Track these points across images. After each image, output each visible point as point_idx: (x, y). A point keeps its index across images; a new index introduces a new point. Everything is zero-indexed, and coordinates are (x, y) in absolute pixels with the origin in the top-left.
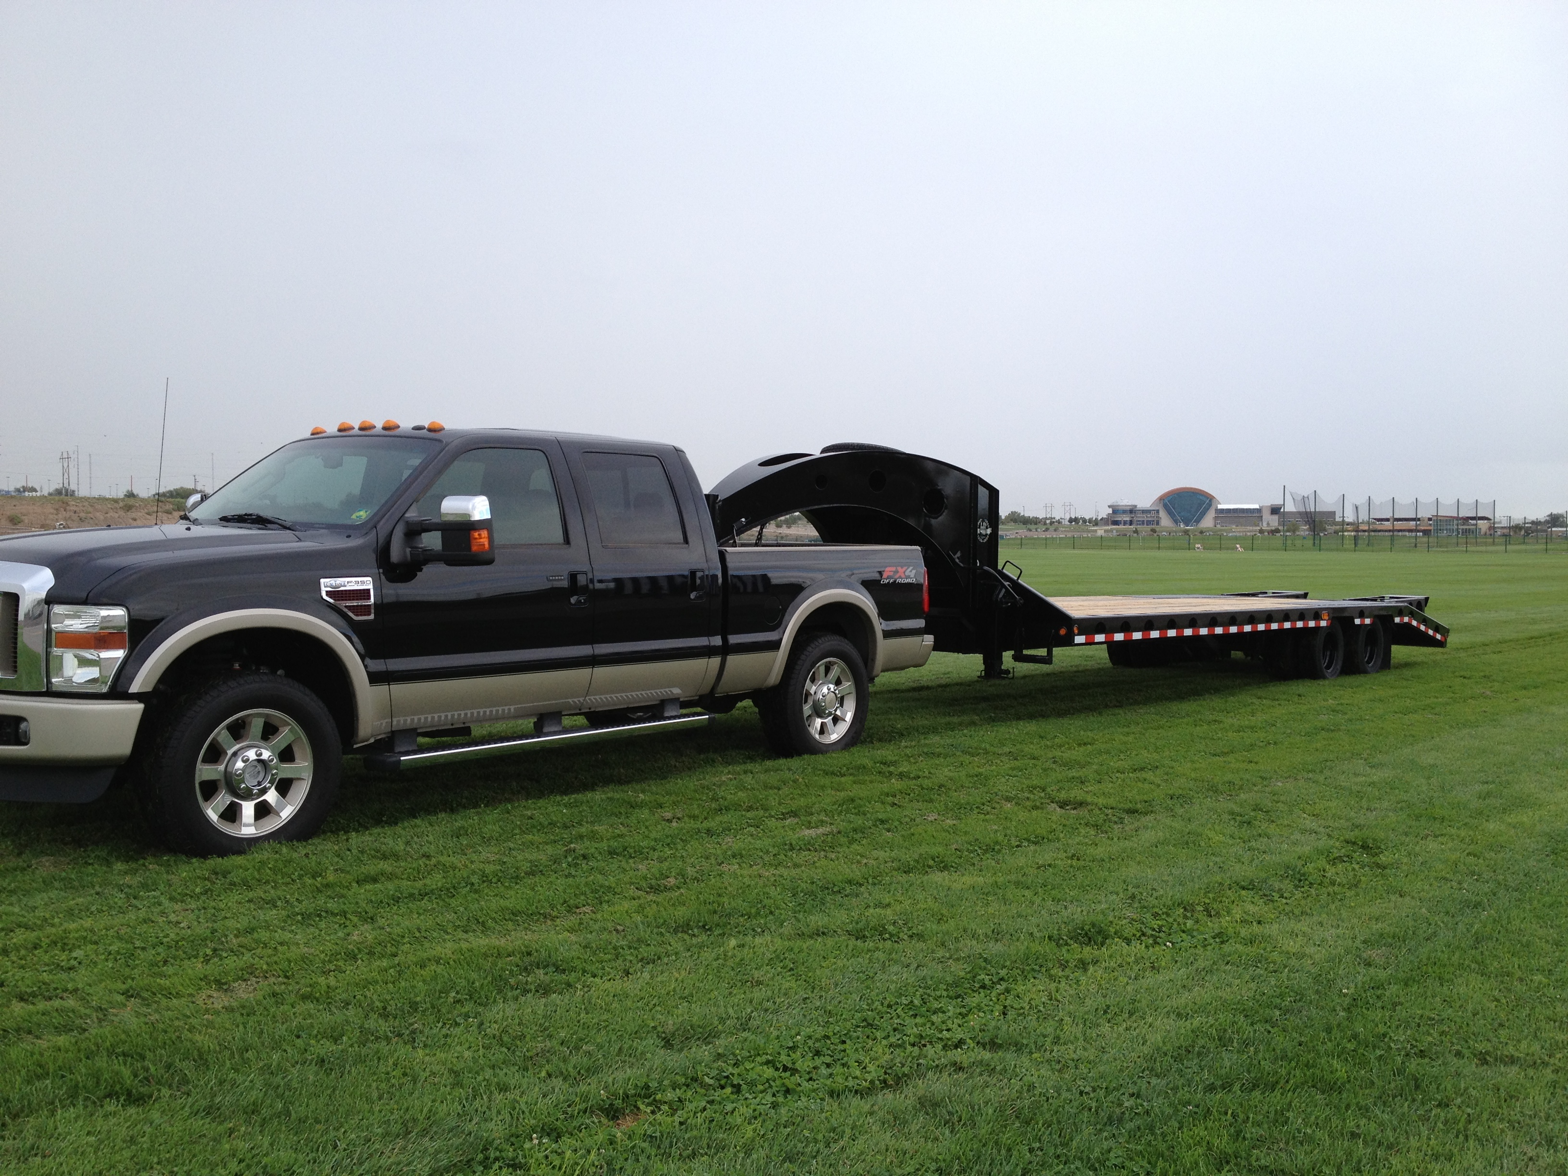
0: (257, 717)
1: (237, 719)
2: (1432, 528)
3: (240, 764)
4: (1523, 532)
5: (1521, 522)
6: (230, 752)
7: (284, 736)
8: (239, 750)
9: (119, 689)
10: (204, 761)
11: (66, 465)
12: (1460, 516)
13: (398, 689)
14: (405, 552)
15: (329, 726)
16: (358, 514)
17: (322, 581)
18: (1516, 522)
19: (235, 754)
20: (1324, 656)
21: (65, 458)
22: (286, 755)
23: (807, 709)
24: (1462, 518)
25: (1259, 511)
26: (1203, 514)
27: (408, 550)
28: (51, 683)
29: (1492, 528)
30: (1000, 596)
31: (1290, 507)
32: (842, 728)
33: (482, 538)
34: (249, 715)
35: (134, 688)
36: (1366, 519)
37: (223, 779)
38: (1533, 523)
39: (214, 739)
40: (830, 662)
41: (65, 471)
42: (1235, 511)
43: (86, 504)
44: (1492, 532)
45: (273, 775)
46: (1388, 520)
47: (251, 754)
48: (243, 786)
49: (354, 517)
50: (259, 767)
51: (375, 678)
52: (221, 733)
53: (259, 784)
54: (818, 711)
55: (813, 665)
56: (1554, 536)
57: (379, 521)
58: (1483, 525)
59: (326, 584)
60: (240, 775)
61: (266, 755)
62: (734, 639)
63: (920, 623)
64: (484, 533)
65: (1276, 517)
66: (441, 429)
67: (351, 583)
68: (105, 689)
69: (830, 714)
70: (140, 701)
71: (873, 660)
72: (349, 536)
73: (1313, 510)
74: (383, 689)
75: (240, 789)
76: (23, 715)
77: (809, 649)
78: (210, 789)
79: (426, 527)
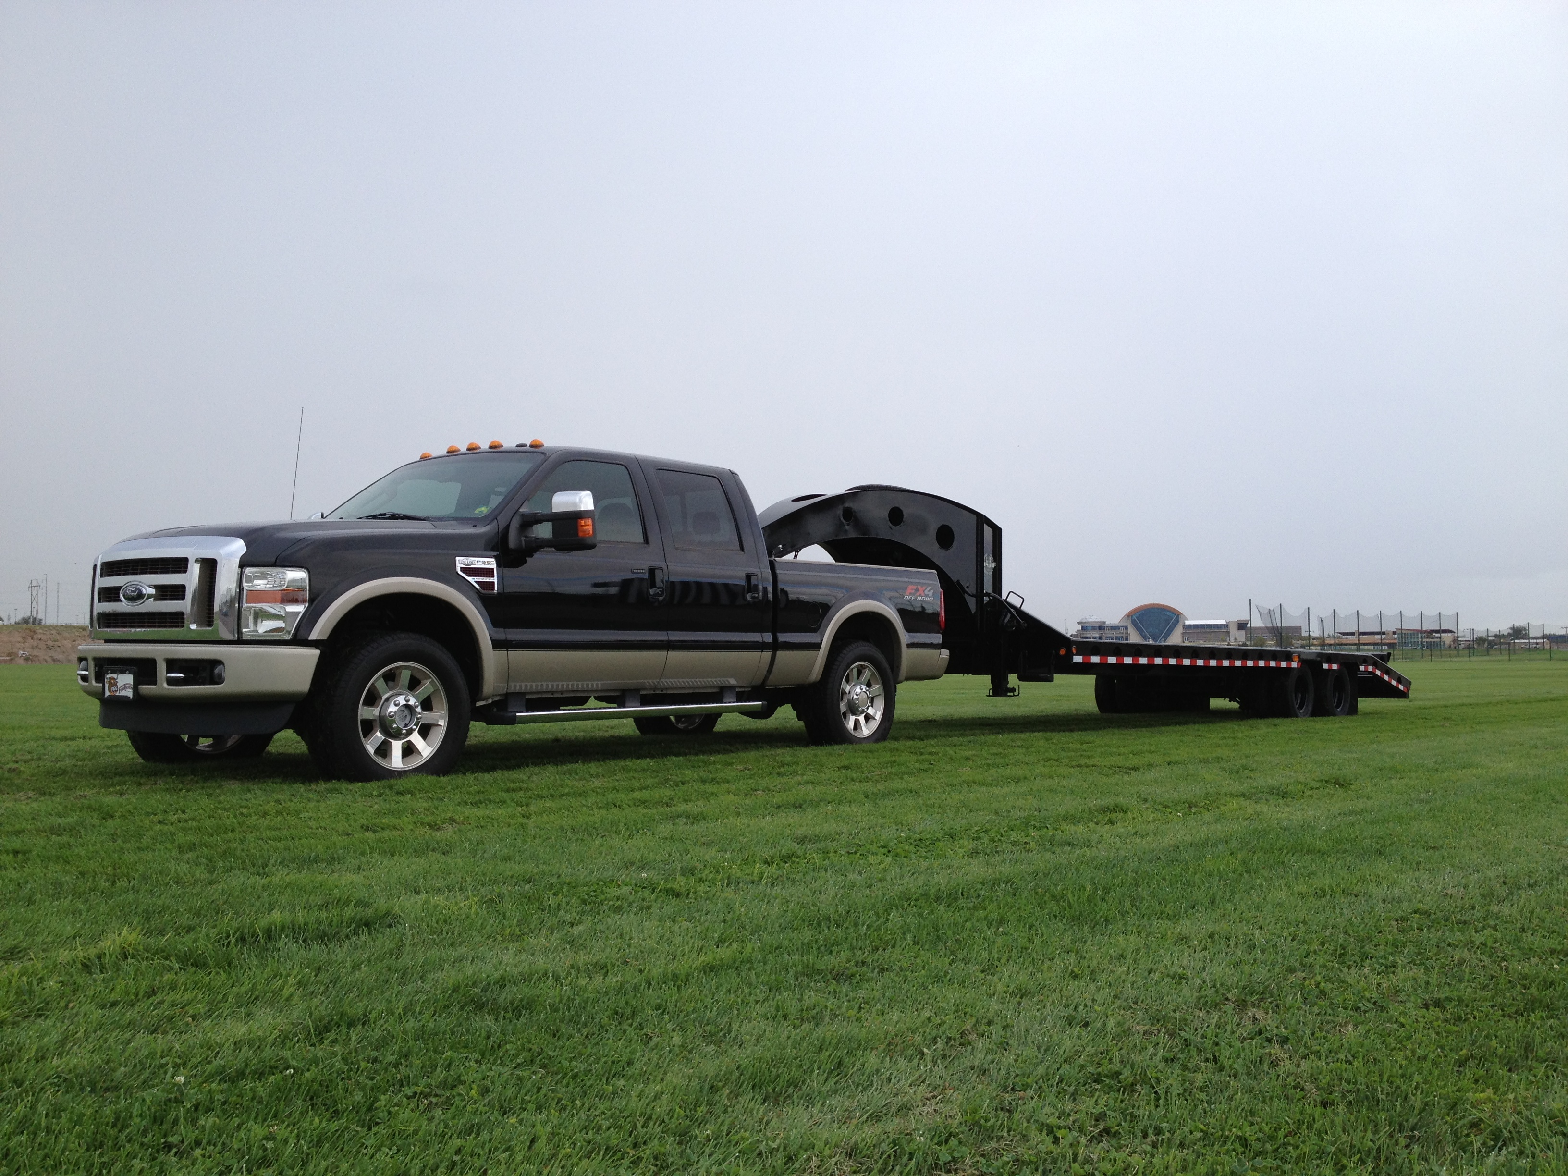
0: (406, 668)
1: (390, 670)
2: (1397, 641)
3: (392, 709)
4: (1486, 645)
5: (1484, 635)
6: (384, 697)
7: (427, 687)
8: (390, 697)
9: (299, 637)
10: (365, 704)
11: (34, 593)
12: (1424, 629)
13: (516, 655)
14: (521, 541)
15: (461, 681)
16: (480, 509)
17: (457, 558)
18: (1480, 635)
19: (387, 700)
20: (1296, 698)
21: (34, 586)
22: (427, 705)
23: (843, 708)
24: (1426, 631)
25: (1226, 626)
26: (1170, 631)
27: (523, 539)
28: (242, 633)
29: (1456, 640)
30: (1006, 620)
31: (1257, 622)
32: (874, 725)
33: (587, 526)
34: (398, 668)
35: (314, 636)
36: (1332, 633)
37: (378, 719)
38: (1496, 636)
39: (373, 684)
40: (861, 666)
41: (34, 599)
42: (1202, 626)
43: (54, 632)
44: (1456, 645)
45: (418, 719)
46: (1353, 634)
47: (401, 700)
48: (395, 726)
49: (477, 511)
50: (407, 712)
51: (497, 644)
52: (377, 680)
53: (406, 725)
54: (854, 709)
55: (848, 667)
56: (1517, 647)
57: (498, 514)
58: (1447, 638)
59: (461, 562)
60: (392, 716)
61: (412, 701)
62: (783, 637)
63: (937, 638)
64: (589, 522)
65: (1243, 632)
66: (541, 446)
67: (479, 562)
68: (288, 637)
69: (863, 711)
70: (317, 648)
71: (899, 667)
72: (475, 526)
73: (1279, 625)
74: (504, 653)
75: (392, 728)
76: (218, 657)
77: (845, 652)
78: (368, 727)
79: (537, 519)
